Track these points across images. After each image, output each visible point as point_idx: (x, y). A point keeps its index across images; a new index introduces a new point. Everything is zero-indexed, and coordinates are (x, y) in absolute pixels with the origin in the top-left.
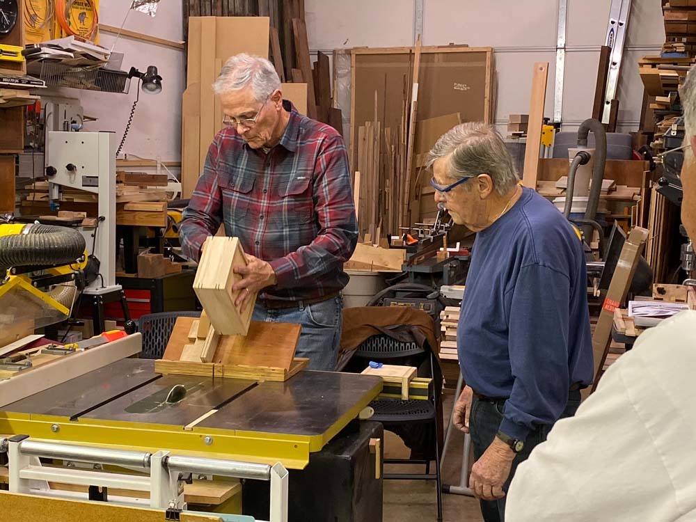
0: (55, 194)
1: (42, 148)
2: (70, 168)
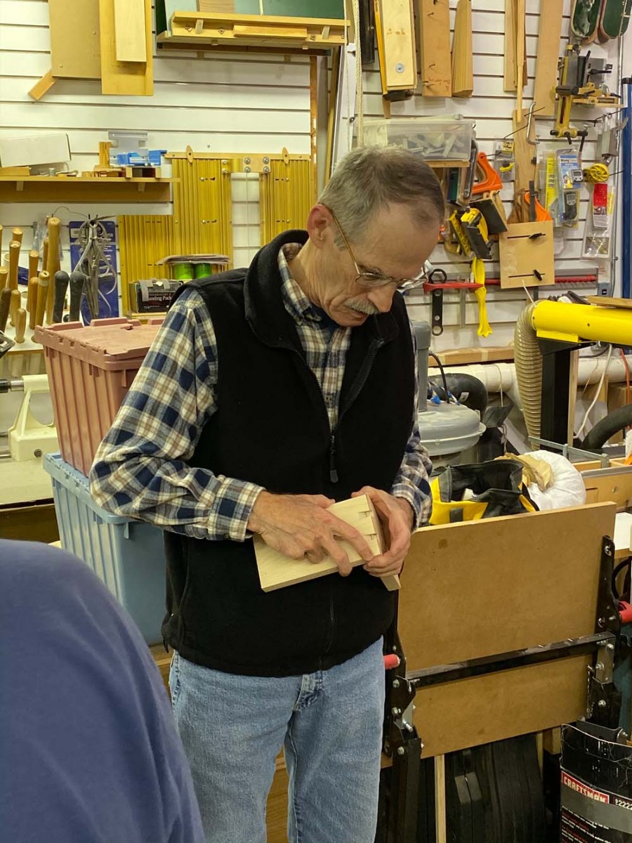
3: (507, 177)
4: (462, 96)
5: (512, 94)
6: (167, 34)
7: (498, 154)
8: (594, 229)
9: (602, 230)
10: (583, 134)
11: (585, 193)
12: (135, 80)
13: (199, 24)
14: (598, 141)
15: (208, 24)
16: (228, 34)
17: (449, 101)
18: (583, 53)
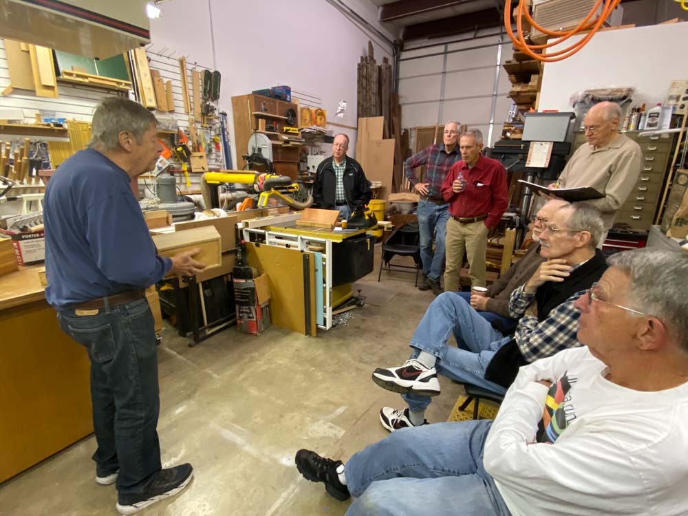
0: (310, 175)
1: (307, 162)
2: (313, 167)
3: (189, 139)
4: (172, 112)
5: (187, 113)
6: (61, 77)
7: (185, 131)
8: (217, 156)
9: (219, 156)
10: (211, 128)
11: (213, 146)
12: (50, 92)
13: (74, 75)
14: (215, 130)
15: (78, 76)
16: (86, 81)
17: (167, 113)
18: (208, 103)
